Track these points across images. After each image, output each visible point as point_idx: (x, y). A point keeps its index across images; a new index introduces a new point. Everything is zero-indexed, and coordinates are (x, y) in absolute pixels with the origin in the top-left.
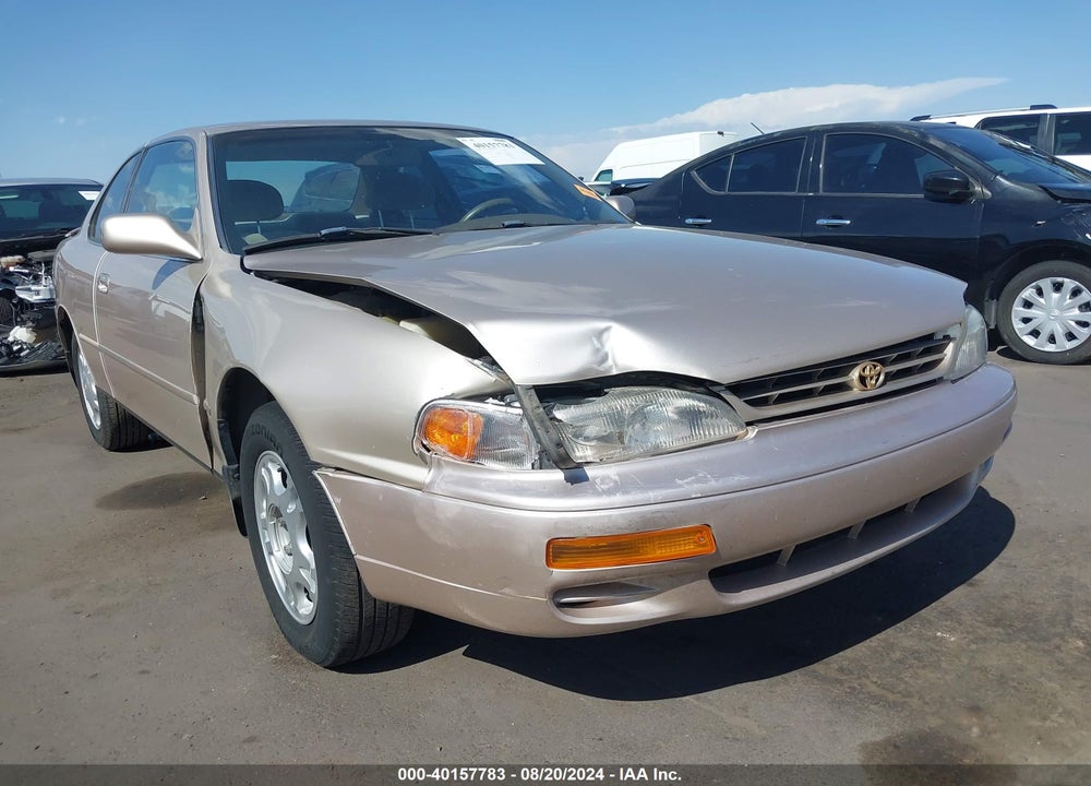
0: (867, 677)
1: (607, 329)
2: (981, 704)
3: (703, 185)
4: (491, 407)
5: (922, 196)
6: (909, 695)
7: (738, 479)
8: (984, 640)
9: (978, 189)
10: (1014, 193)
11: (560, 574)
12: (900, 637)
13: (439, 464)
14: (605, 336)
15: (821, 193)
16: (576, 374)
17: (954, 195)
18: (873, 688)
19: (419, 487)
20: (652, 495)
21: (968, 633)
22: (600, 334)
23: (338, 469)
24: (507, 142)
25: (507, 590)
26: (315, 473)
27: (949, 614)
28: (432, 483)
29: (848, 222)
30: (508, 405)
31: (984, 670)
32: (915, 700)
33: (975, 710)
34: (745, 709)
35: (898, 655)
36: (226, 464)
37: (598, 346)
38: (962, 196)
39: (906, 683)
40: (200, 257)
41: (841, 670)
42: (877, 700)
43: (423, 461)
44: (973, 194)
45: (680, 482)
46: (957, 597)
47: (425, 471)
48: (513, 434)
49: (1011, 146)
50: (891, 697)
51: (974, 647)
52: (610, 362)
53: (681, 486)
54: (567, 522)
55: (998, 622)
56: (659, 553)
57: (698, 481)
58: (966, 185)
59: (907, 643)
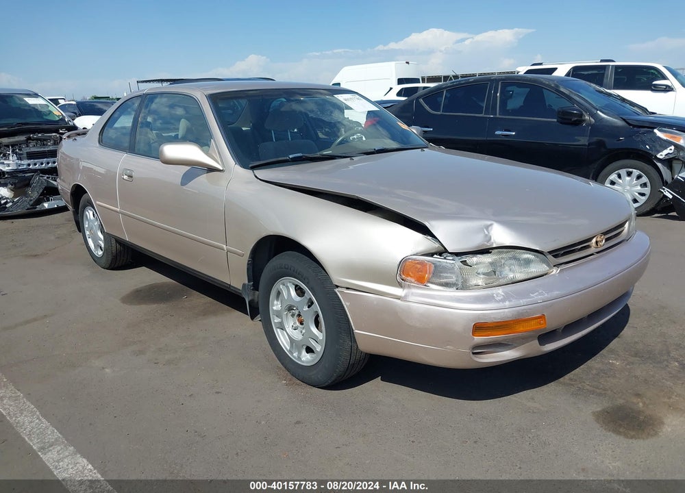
0: (584, 382)
1: (491, 225)
2: (640, 393)
3: (427, 108)
4: (436, 259)
5: (555, 120)
6: (605, 390)
7: (556, 293)
8: (633, 363)
9: (587, 117)
10: (607, 121)
11: (479, 339)
12: (594, 363)
13: (409, 287)
14: (490, 228)
15: (498, 116)
16: (478, 247)
17: (575, 121)
18: (588, 387)
19: (399, 298)
20: (522, 302)
21: (624, 360)
22: (487, 227)
23: (348, 288)
24: (358, 96)
25: (448, 347)
26: (336, 290)
27: (612, 351)
28: (406, 296)
29: (514, 133)
30: (445, 258)
31: (636, 377)
32: (610, 392)
33: (638, 395)
34: (533, 399)
35: (594, 372)
36: (247, 282)
37: (486, 233)
38: (579, 122)
39: (603, 384)
40: (222, 169)
41: (571, 380)
42: (593, 392)
43: (400, 286)
44: (584, 121)
45: (532, 295)
46: (614, 344)
47: (401, 290)
48: (451, 273)
49: (601, 92)
50: (598, 391)
51: (628, 367)
52: (492, 241)
53: (533, 297)
54: (484, 315)
55: (636, 355)
56: (521, 329)
57: (540, 294)
58: (581, 115)
59: (597, 366)
